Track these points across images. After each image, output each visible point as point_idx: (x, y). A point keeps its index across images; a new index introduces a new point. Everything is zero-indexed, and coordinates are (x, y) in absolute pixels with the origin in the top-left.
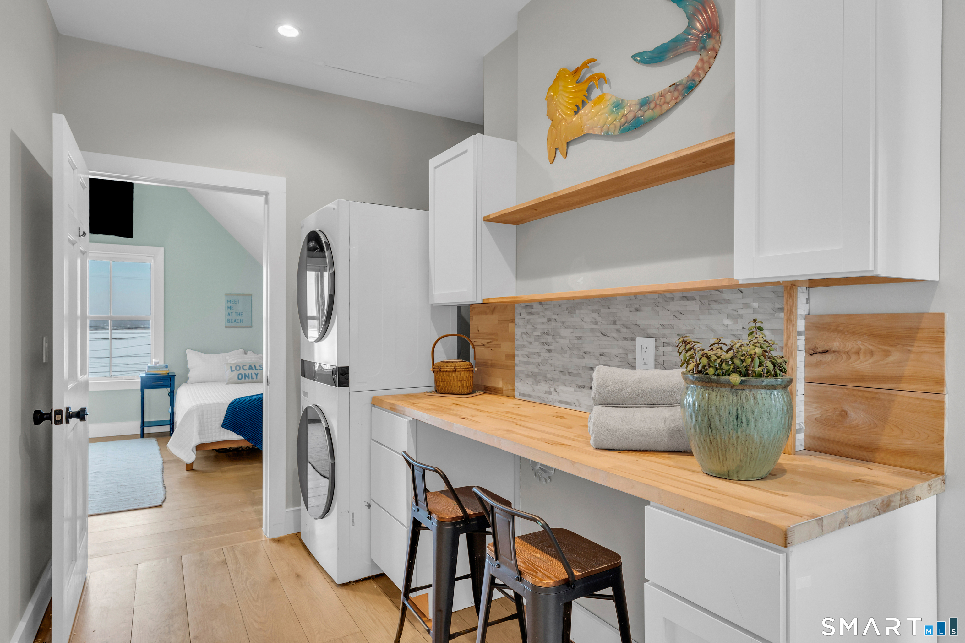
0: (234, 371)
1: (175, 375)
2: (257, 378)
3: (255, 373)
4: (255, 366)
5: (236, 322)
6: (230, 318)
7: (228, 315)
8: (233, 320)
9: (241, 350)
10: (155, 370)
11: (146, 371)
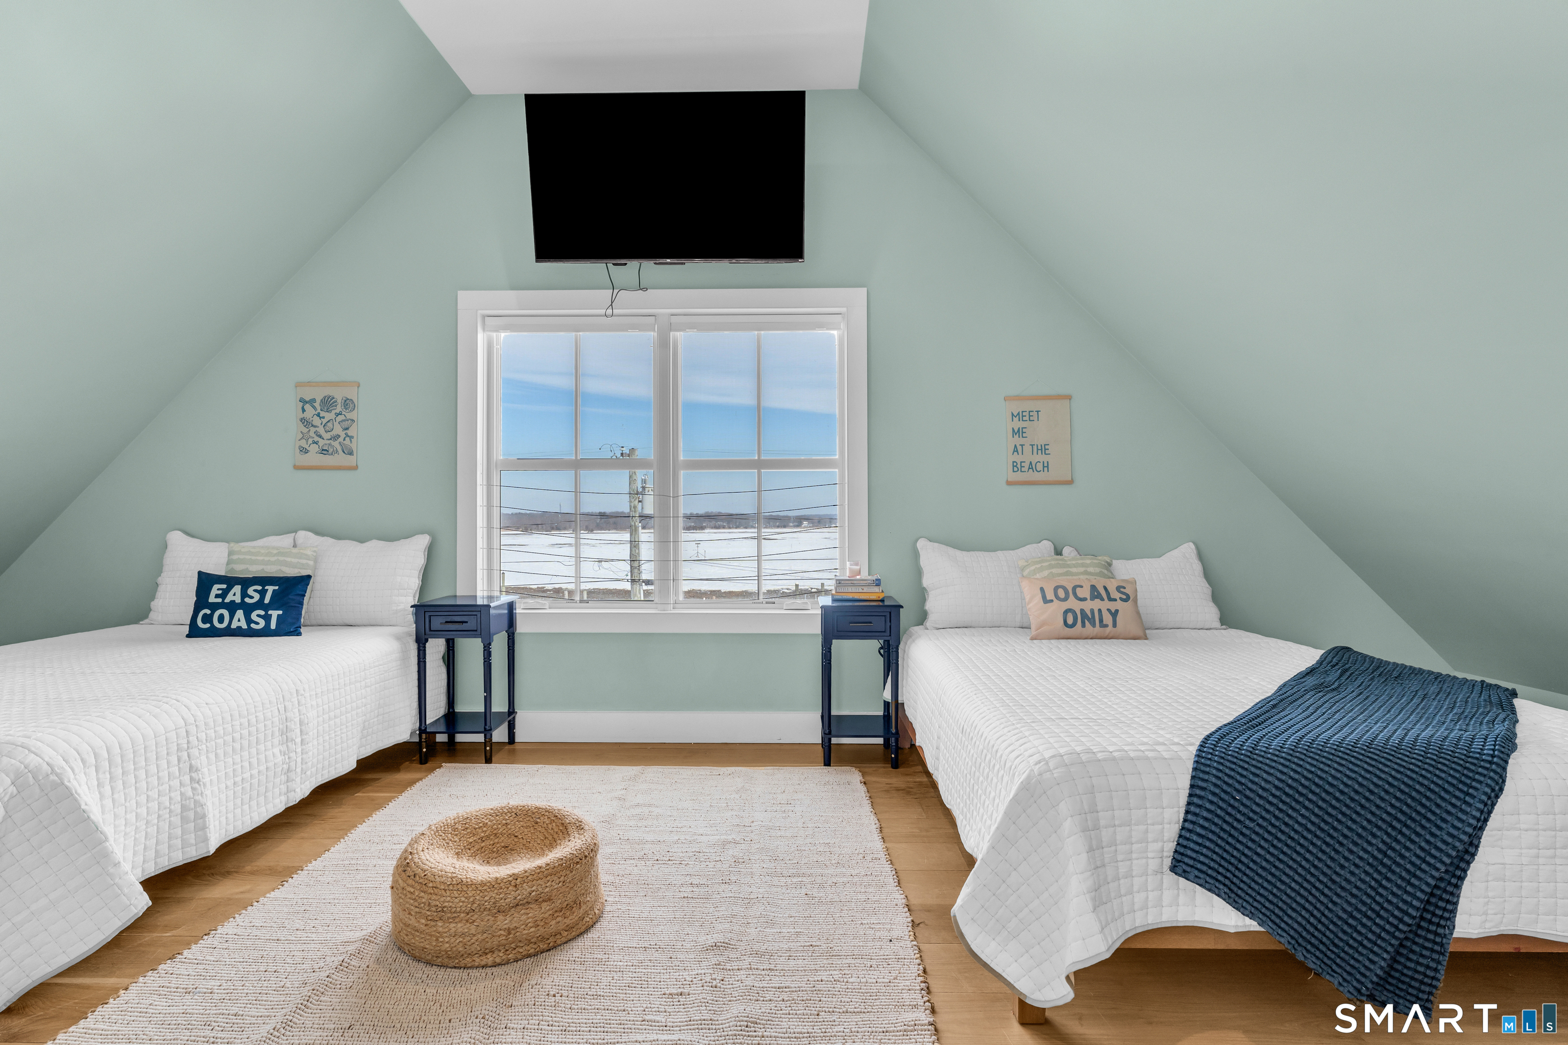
0: (1052, 601)
1: (902, 607)
2: (1115, 625)
3: (1109, 610)
4: (1105, 588)
5: (1032, 468)
6: (1018, 458)
7: (1014, 451)
8: (1026, 465)
9: (1047, 546)
10: (854, 589)
11: (834, 592)
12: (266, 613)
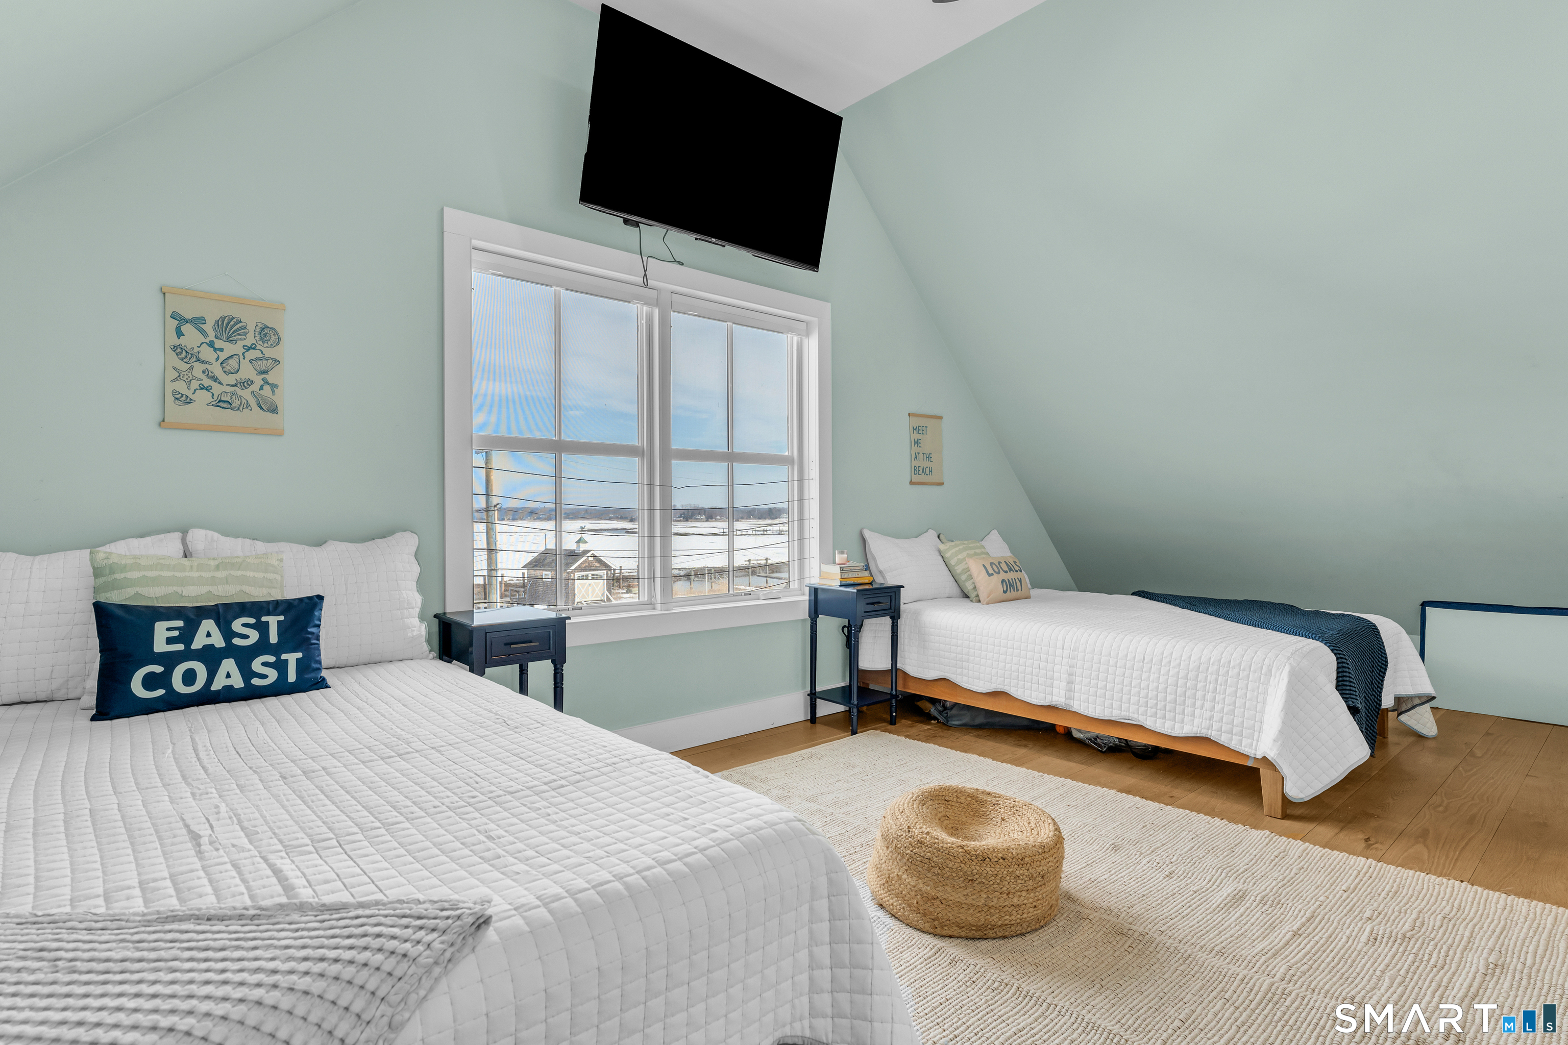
1: (903, 587)
2: (1022, 589)
3: (1018, 579)
4: (1010, 563)
5: (924, 472)
6: (915, 463)
7: (915, 458)
8: (921, 469)
10: (852, 575)
12: (278, 658)
